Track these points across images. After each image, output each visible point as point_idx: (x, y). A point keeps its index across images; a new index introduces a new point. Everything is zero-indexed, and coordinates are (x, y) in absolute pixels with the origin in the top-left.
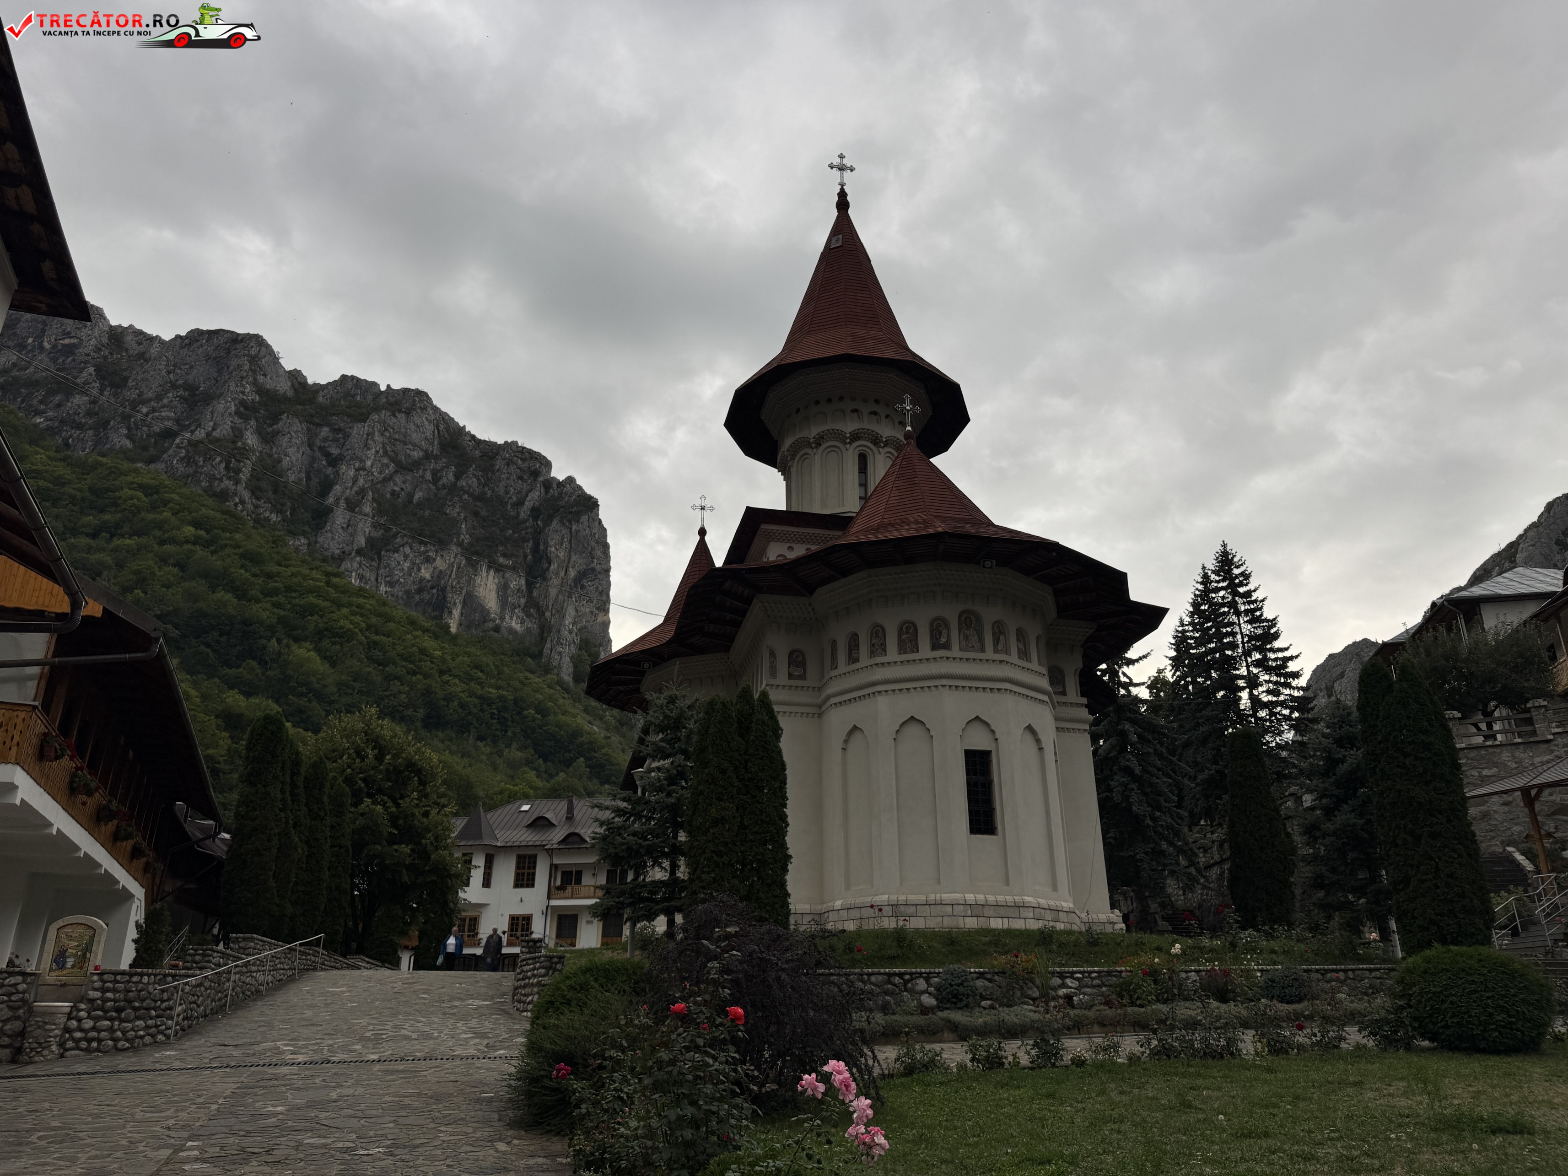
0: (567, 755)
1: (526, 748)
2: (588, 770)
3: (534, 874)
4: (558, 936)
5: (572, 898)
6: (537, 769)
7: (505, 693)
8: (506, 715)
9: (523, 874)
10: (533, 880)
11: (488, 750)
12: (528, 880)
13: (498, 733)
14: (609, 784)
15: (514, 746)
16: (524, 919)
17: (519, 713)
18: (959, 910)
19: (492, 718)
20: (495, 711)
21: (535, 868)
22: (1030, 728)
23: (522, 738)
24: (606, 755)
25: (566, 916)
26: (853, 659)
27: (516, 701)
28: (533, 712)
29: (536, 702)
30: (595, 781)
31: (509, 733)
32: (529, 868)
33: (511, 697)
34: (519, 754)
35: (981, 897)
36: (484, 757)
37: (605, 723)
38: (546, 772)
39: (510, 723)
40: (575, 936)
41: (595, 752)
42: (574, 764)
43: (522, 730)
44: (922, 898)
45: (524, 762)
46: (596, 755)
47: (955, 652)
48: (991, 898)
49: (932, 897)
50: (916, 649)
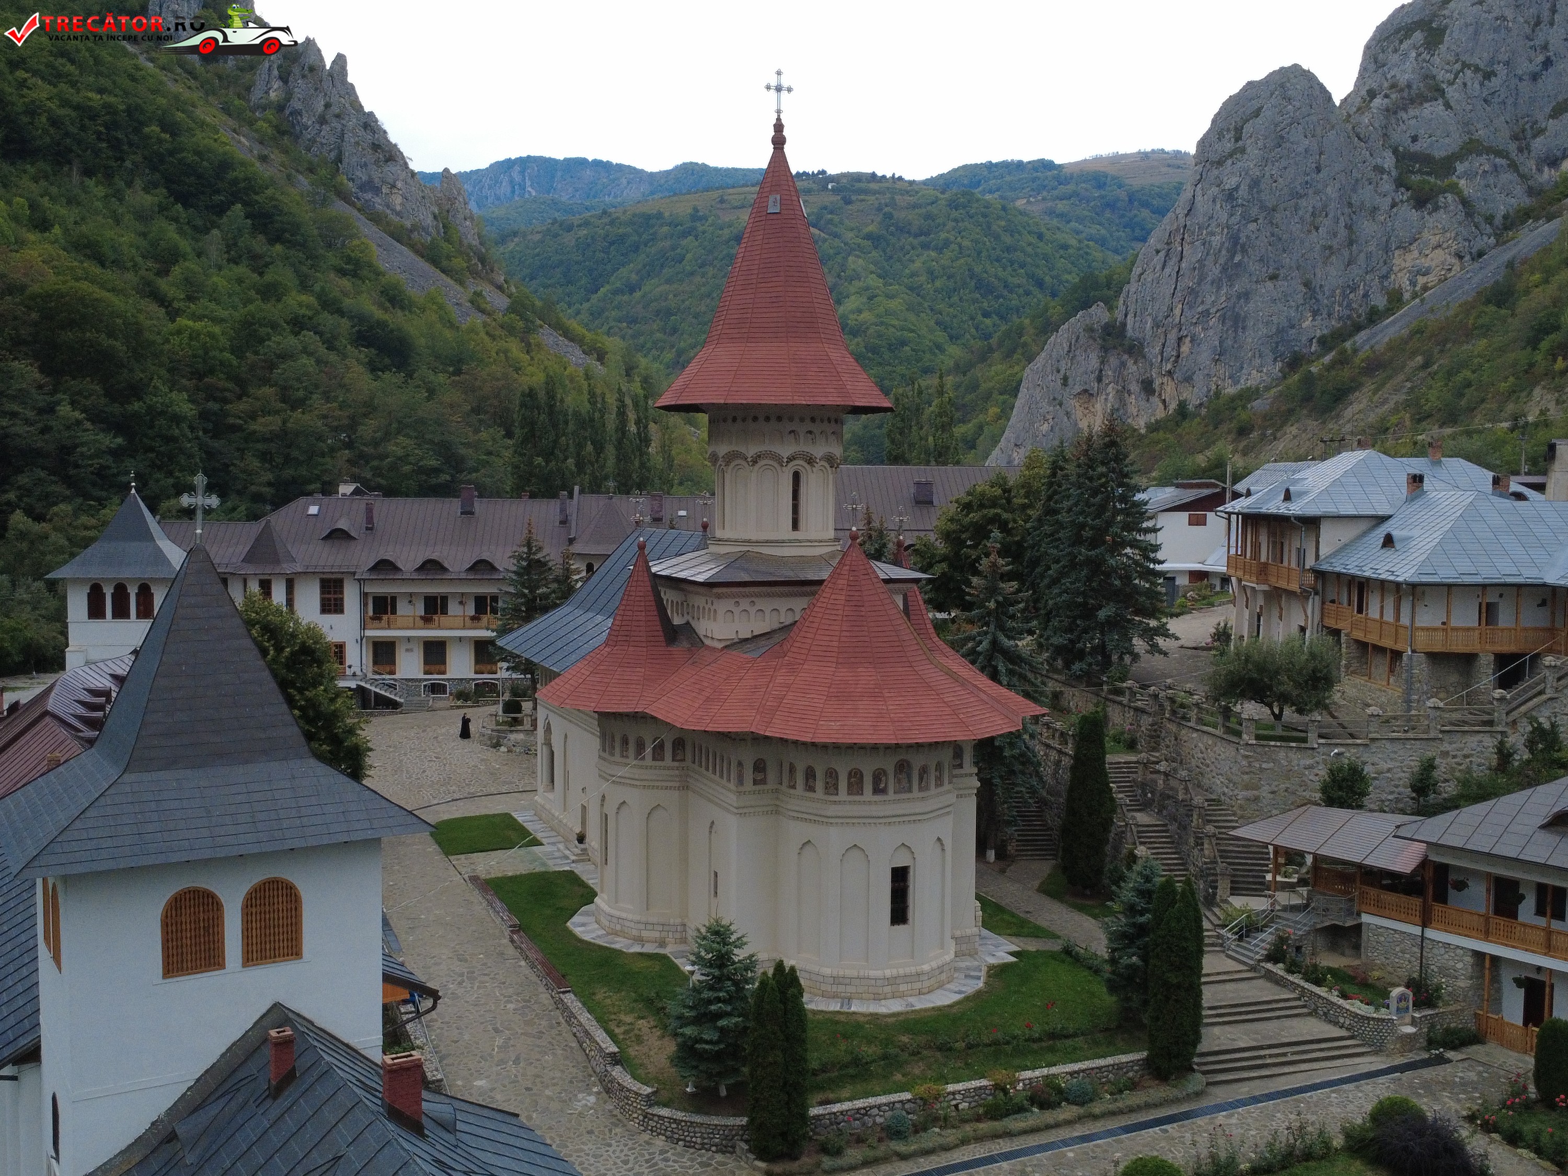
0: (218, 198)
1: (156, 186)
2: (249, 221)
3: (342, 599)
4: (375, 663)
5: (389, 628)
6: (176, 220)
7: (112, 99)
8: (120, 135)
9: (329, 599)
10: (342, 605)
11: (100, 191)
12: (336, 605)
13: (112, 163)
14: (282, 243)
15: (138, 183)
16: (336, 646)
17: (137, 130)
18: (879, 983)
19: (99, 139)
20: (102, 129)
21: (342, 593)
22: (939, 839)
23: (147, 171)
24: (272, 199)
25: (382, 643)
26: (811, 788)
27: (129, 111)
28: (158, 129)
29: (160, 112)
30: (261, 237)
31: (128, 164)
32: (335, 593)
33: (122, 107)
34: (149, 198)
35: (895, 972)
36: (99, 204)
37: (256, 131)
38: (188, 223)
39: (125, 147)
40: (393, 663)
41: (257, 194)
42: (229, 213)
43: (145, 158)
44: (855, 974)
45: (156, 209)
46: (257, 197)
47: (891, 795)
48: (901, 972)
49: (862, 974)
50: (860, 792)
